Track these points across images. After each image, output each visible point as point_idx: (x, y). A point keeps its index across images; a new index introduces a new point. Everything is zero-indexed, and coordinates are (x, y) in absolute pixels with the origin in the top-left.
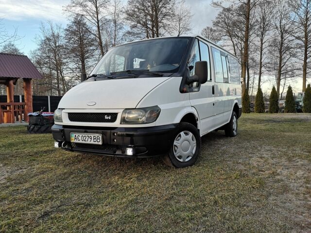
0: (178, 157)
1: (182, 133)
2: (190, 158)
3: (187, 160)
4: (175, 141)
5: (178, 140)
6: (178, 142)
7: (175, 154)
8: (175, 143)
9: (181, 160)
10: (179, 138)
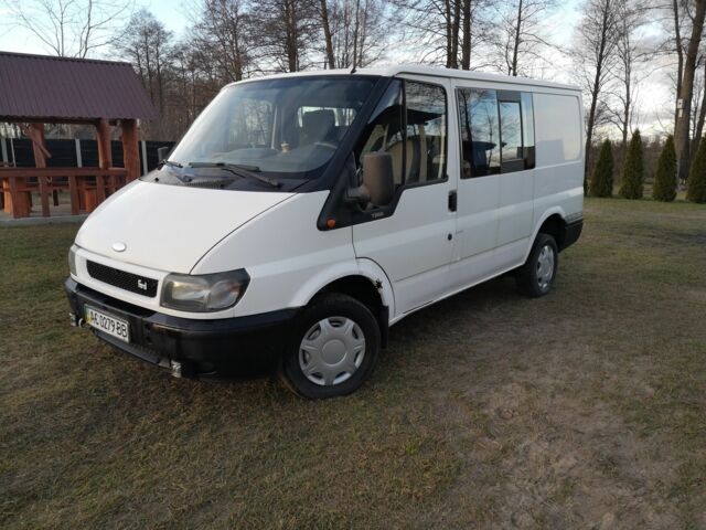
0: (314, 375)
1: (324, 323)
2: (347, 376)
3: (337, 381)
4: (304, 341)
5: (314, 338)
6: (310, 342)
7: (303, 368)
8: (305, 345)
9: (321, 382)
10: (317, 332)
